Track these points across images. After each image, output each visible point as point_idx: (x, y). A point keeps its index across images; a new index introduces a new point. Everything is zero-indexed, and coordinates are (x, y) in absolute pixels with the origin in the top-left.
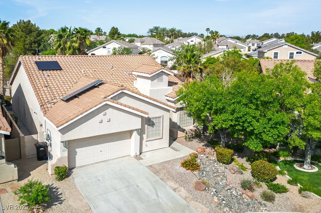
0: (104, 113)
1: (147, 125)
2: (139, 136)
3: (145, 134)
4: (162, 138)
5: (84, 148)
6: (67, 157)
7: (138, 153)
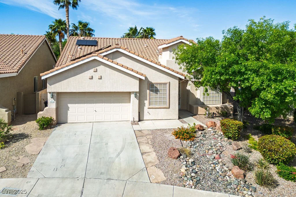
0: (94, 70)
1: (149, 91)
2: (138, 101)
3: (147, 100)
4: (169, 108)
5: (77, 105)
6: (55, 109)
7: (137, 119)
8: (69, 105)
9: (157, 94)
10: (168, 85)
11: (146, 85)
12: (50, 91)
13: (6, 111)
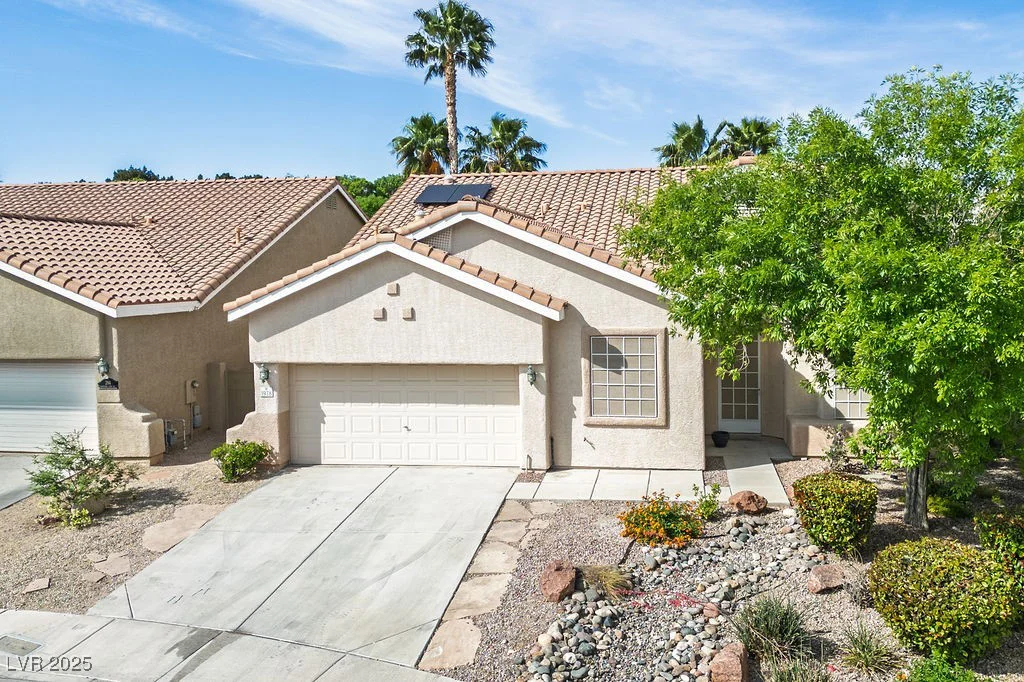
0: (391, 288)
1: (587, 361)
2: (542, 398)
3: (581, 395)
4: (667, 426)
5: (348, 405)
6: (276, 417)
7: (541, 461)
8: (325, 407)
9: (620, 373)
10: (659, 341)
11: (574, 343)
12: (259, 360)
13: (145, 420)
